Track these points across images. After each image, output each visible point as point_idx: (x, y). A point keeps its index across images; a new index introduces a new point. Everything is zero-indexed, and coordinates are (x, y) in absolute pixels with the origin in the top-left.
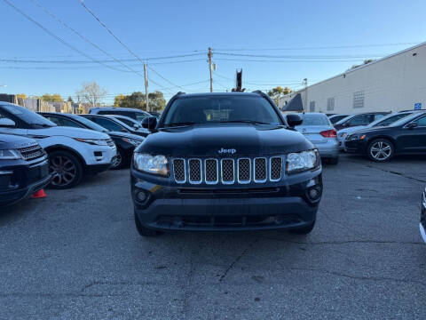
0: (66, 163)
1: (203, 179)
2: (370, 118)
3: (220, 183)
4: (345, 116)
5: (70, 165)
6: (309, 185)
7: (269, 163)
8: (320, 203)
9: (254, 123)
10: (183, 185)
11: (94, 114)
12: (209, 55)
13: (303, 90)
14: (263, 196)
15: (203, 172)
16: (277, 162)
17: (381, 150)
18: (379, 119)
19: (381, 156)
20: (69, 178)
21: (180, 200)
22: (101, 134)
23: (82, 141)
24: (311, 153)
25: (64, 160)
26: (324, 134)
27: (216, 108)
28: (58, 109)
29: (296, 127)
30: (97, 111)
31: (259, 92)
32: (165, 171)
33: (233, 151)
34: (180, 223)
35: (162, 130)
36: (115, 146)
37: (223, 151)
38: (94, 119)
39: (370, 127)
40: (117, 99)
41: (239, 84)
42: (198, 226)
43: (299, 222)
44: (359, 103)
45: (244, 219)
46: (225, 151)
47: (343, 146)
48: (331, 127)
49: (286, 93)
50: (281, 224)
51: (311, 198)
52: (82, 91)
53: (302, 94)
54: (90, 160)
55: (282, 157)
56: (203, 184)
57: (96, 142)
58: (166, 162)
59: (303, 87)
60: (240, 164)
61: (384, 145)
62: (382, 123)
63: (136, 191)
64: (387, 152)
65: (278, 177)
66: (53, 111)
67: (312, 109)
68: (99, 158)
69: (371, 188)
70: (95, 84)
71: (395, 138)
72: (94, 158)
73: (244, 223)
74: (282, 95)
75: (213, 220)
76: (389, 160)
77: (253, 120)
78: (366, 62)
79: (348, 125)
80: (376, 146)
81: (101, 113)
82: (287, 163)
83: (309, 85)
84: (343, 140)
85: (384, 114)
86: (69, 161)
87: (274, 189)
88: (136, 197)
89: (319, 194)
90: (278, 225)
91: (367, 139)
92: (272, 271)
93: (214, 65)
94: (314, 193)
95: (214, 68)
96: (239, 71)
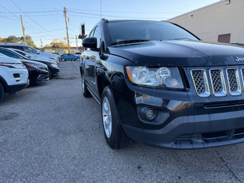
1: (227, 91)
12: (65, 12)
15: (226, 83)
23: (2, 64)
37: (239, 59)
56: (228, 96)
68: (18, 79)
72: (15, 79)
75: (234, 131)
95: (69, 21)
96: (83, 24)
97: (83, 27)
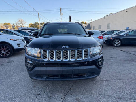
0: (6, 48)
1: (55, 59)
2: (113, 32)
3: (62, 60)
4: (105, 31)
5: (8, 49)
6: (99, 61)
7: (83, 51)
8: (102, 67)
9: (76, 34)
10: (46, 61)
11: (20, 30)
12: (60, 10)
13: (91, 23)
14: (80, 66)
15: (55, 56)
16: (86, 51)
17: (117, 43)
18: (116, 32)
19: (117, 45)
20: (8, 53)
21: (45, 68)
22: (21, 37)
23: (13, 40)
24: (99, 47)
25: (6, 47)
26: (99, 37)
27: (62, 28)
28: (7, 28)
29: (91, 36)
30: (21, 29)
31: (78, 22)
32: (39, 55)
33: (68, 47)
34: (46, 77)
35: (41, 37)
36: (26, 42)
37: (64, 47)
38: (19, 32)
39: (113, 35)
40: (29, 25)
41: (70, 20)
42: (54, 79)
43: (95, 75)
44: (109, 27)
45: (73, 75)
46: (65, 47)
47: (105, 41)
48: (101, 35)
49: (85, 23)
50: (88, 77)
51: (99, 65)
52: (18, 22)
53: (91, 24)
54: (16, 47)
55: (88, 49)
56: (55, 61)
57: (18, 40)
58: (39, 51)
59: (91, 22)
60: (71, 52)
61: (118, 41)
62: (117, 34)
63: (27, 63)
64: (119, 43)
65: (86, 57)
66: (5, 29)
67: (94, 29)
68: (19, 46)
69: (115, 56)
70: (22, 20)
71: (122, 39)
72: (18, 46)
73: (73, 77)
74: (84, 24)
75: (59, 75)
76: (119, 46)
77: (76, 33)
78: (111, 14)
79: (106, 34)
80: (116, 42)
81: (22, 29)
82: (90, 51)
83: (93, 21)
84: (104, 39)
85: (117, 31)
86: (8, 47)
87: (85, 62)
88: (27, 66)
89: (102, 63)
90: (86, 77)
91: (112, 39)
92: (84, 96)
93: (62, 14)
94: (100, 63)
95: (62, 15)
96: (70, 16)
97: (70, 18)
